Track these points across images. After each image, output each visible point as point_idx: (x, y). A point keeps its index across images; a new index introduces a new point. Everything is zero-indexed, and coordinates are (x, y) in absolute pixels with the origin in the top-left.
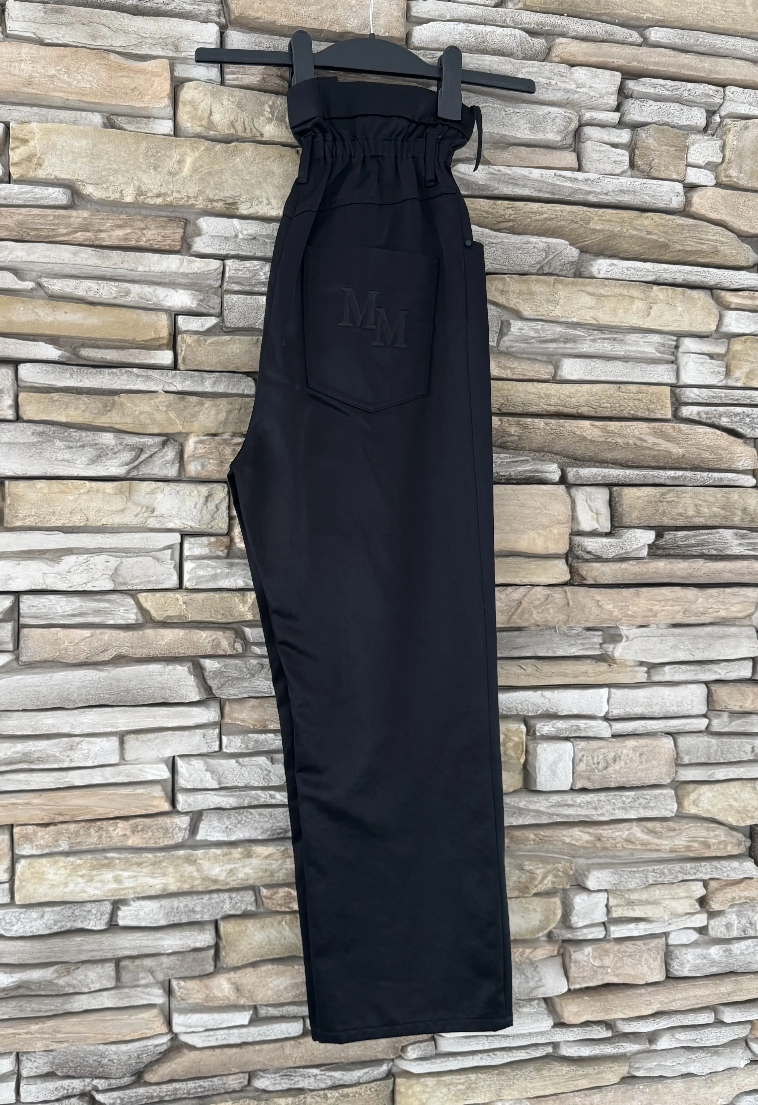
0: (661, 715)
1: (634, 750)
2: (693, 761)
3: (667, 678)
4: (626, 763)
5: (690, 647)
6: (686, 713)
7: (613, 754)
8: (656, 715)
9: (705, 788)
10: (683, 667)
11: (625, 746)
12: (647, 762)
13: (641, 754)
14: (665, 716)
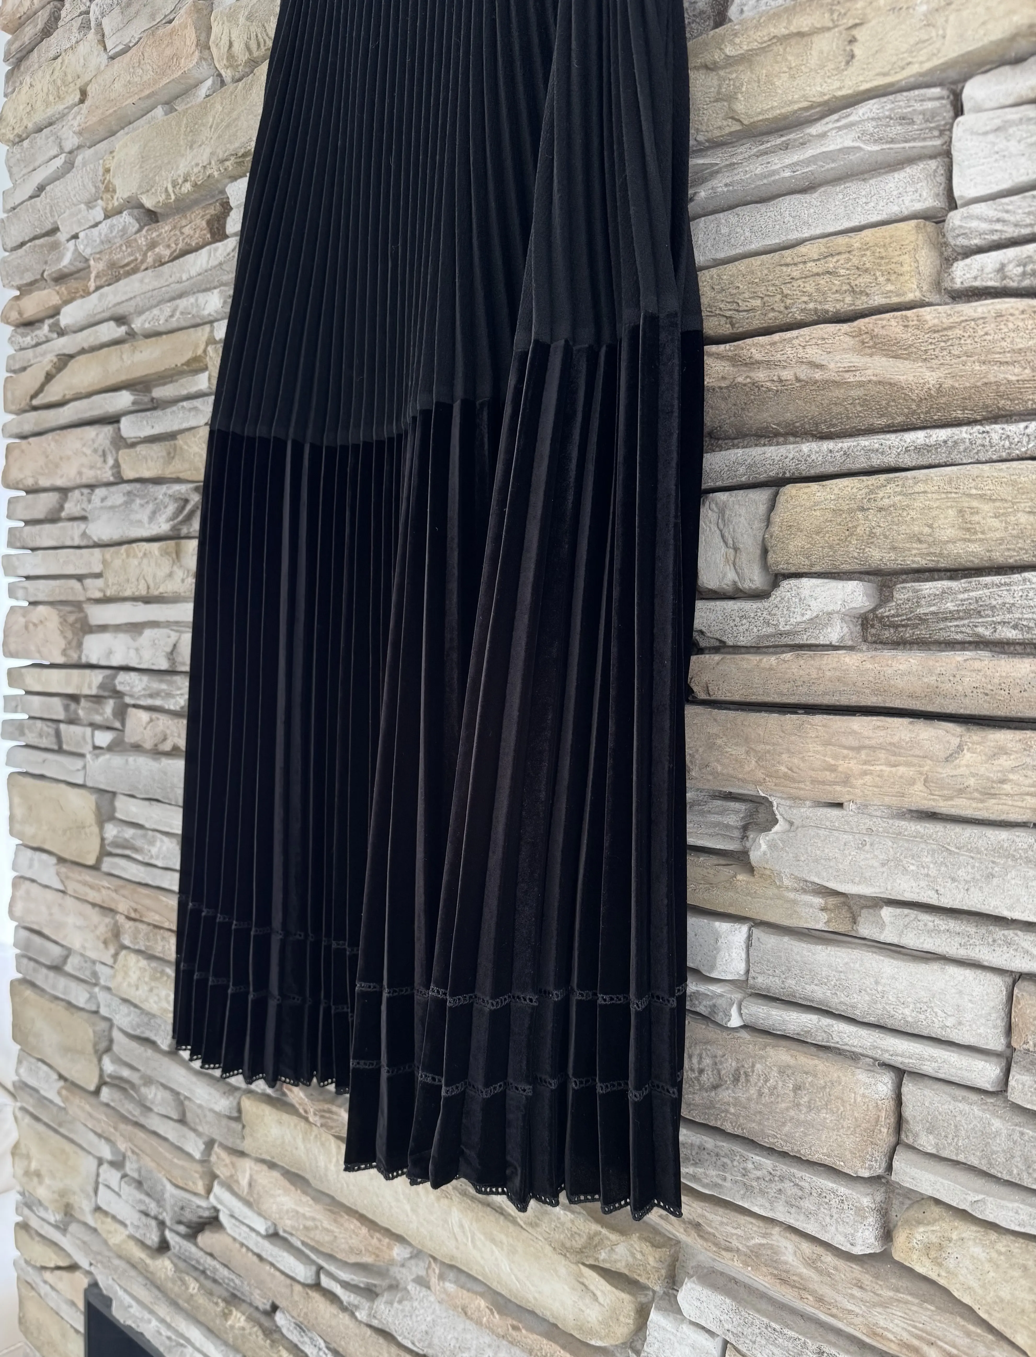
0: (872, 1020)
1: (781, 1072)
2: (945, 1154)
3: (888, 936)
4: (760, 1094)
5: (933, 871)
6: (936, 1032)
7: (734, 1064)
8: (858, 1014)
9: (969, 1231)
10: (926, 918)
11: (762, 1057)
12: (810, 1109)
13: (797, 1088)
14: (882, 1023)
